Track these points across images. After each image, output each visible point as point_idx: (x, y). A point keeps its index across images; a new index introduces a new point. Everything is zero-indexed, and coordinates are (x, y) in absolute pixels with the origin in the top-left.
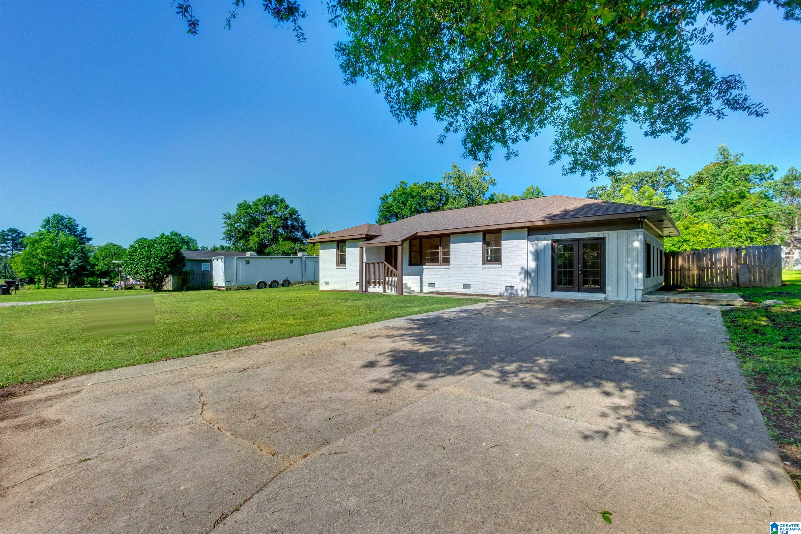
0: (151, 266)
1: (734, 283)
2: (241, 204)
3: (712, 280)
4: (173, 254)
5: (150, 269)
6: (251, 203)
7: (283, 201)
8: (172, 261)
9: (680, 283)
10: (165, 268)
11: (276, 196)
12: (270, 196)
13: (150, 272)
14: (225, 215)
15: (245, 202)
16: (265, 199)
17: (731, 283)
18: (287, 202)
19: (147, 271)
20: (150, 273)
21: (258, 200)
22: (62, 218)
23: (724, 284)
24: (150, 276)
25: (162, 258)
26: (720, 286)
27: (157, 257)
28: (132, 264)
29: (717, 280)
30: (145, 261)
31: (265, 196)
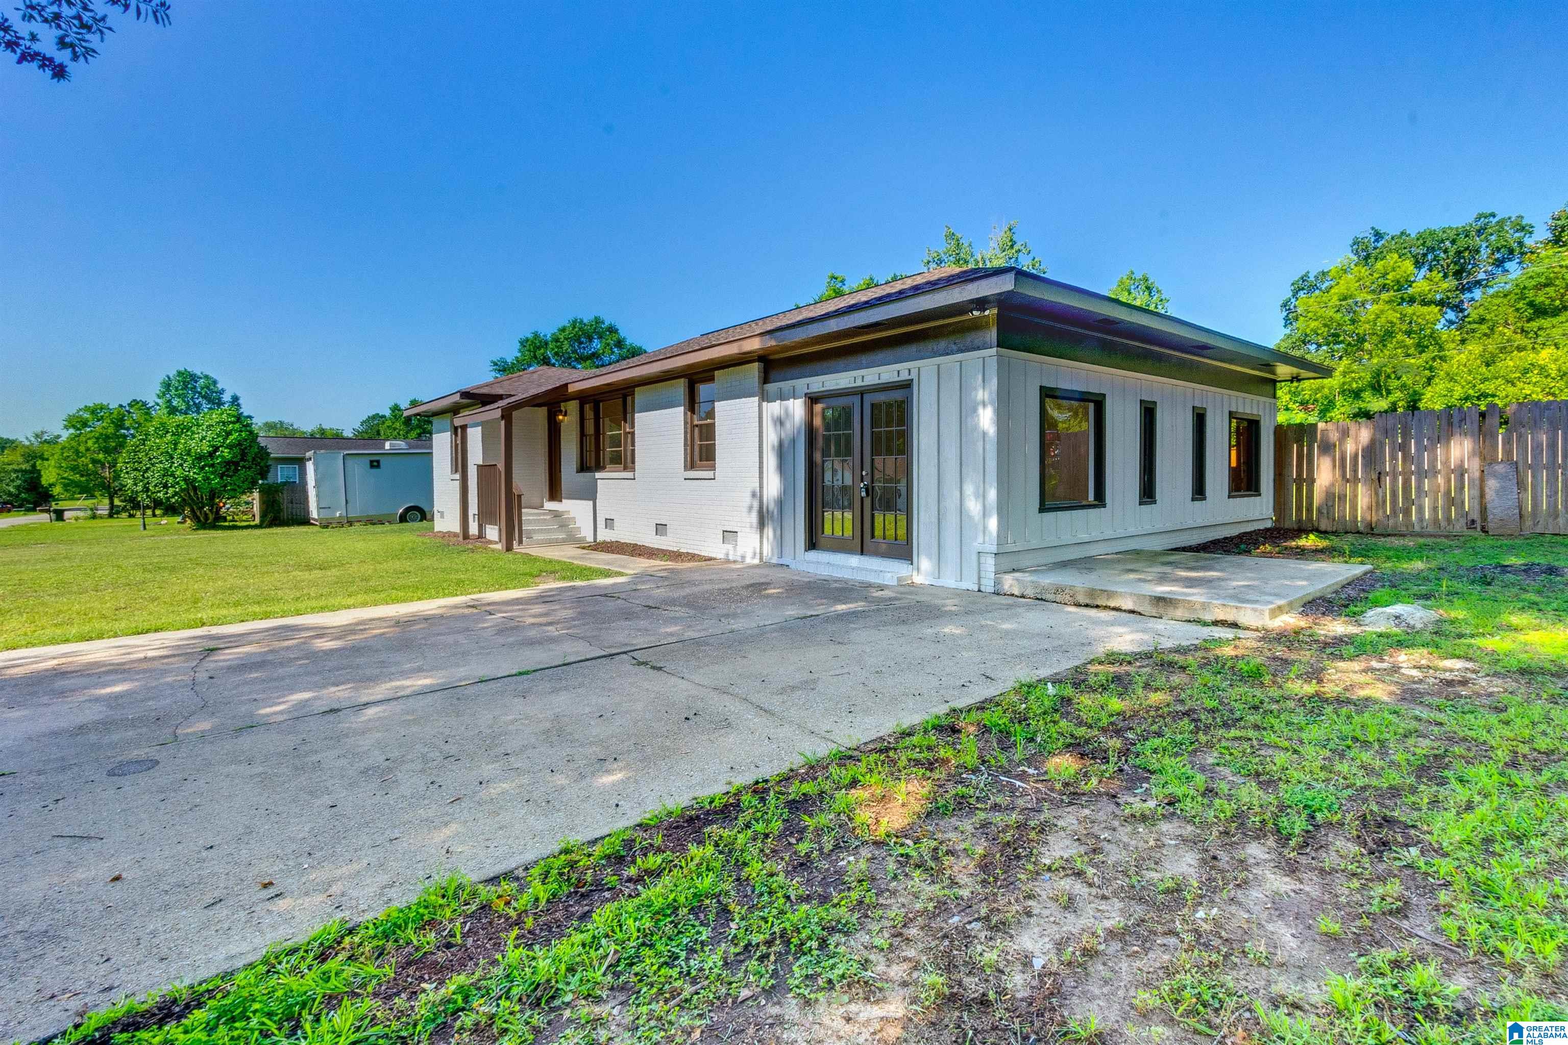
0: (173, 475)
1: (1473, 522)
2: (527, 340)
3: (1407, 512)
4: (230, 447)
5: (171, 480)
6: (549, 337)
7: (612, 330)
8: (227, 463)
9: (1318, 519)
10: (206, 479)
11: (598, 321)
12: (585, 321)
13: (173, 486)
14: (495, 364)
15: (536, 335)
16: (574, 328)
17: (1463, 521)
18: (622, 333)
19: (165, 486)
20: (171, 491)
21: (560, 330)
22: (194, 378)
23: (1443, 524)
24: (173, 497)
25: (200, 458)
26: (1430, 529)
27: (189, 454)
28: (136, 469)
29: (1421, 510)
30: (161, 462)
31: (575, 322)
